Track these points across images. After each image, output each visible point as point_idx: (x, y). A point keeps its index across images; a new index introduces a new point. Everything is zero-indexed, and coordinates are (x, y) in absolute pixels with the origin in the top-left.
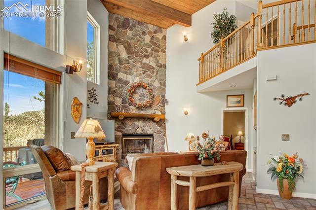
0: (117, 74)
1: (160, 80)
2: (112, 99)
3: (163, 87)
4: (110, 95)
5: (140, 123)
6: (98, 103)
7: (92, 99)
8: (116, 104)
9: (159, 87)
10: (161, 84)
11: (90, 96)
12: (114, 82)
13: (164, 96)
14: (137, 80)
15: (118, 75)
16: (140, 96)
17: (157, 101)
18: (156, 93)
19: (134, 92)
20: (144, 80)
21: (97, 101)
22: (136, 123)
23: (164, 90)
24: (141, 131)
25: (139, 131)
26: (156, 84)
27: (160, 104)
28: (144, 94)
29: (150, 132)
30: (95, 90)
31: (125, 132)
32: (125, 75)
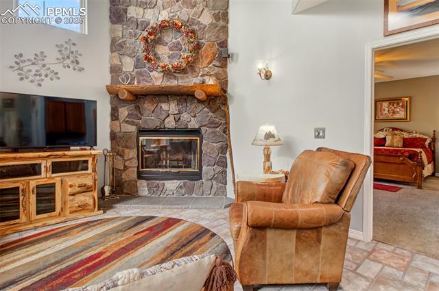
0: (125, 11)
1: (214, 8)
2: (117, 62)
3: (222, 23)
4: (114, 54)
5: (171, 107)
6: (81, 70)
7: (68, 62)
8: (124, 70)
9: (211, 24)
10: (217, 17)
11: (60, 57)
12: (119, 27)
13: (223, 44)
14: (164, 15)
15: (129, 11)
16: (171, 49)
17: (207, 57)
18: (207, 39)
19: (158, 41)
20: (178, 13)
21: (81, 65)
22: (165, 106)
23: (225, 29)
24: (173, 123)
25: (170, 123)
26: (206, 19)
27: (215, 63)
28: (178, 43)
29: (193, 124)
30: (74, 44)
31: (143, 126)
32: (141, 9)
